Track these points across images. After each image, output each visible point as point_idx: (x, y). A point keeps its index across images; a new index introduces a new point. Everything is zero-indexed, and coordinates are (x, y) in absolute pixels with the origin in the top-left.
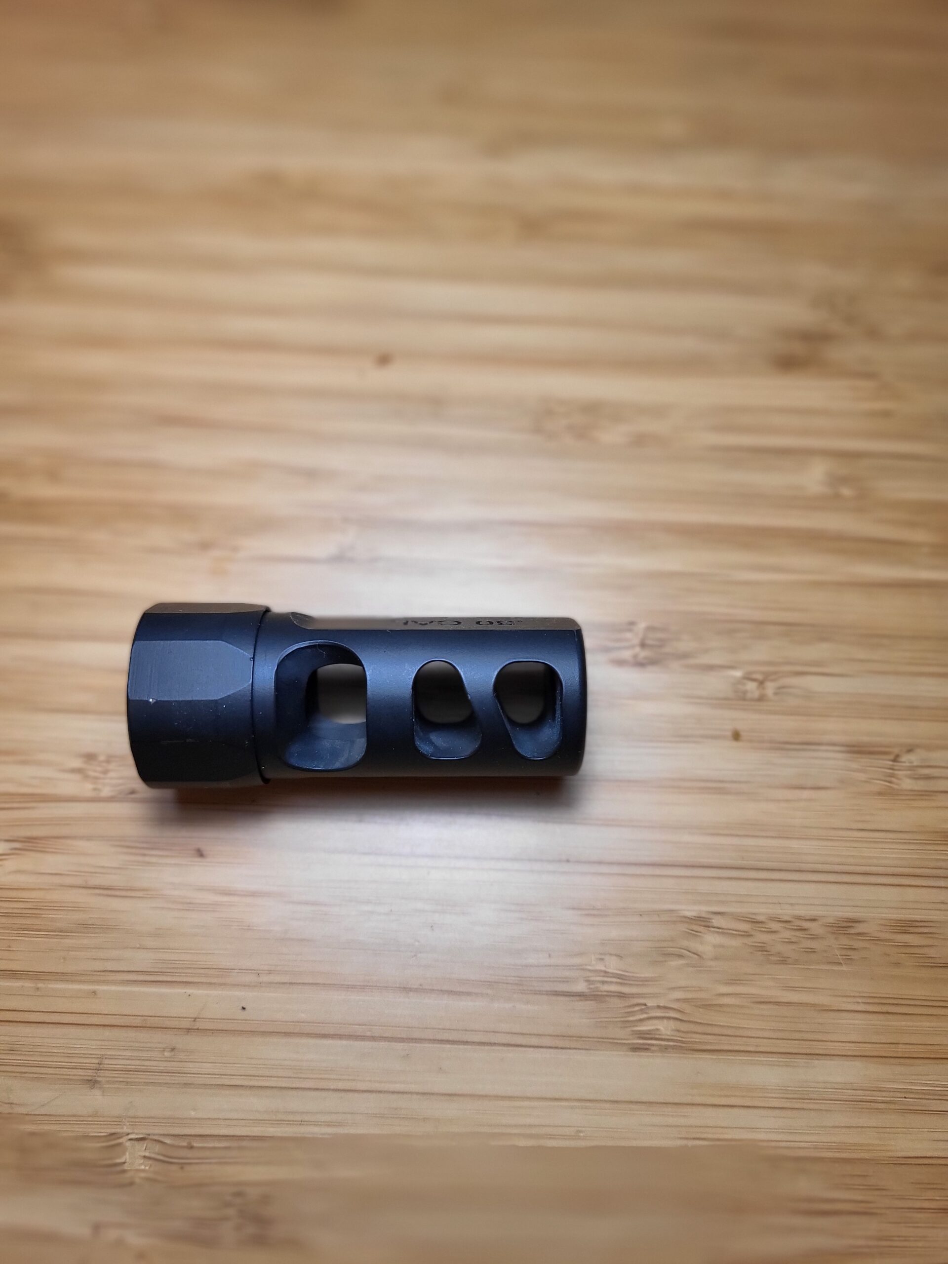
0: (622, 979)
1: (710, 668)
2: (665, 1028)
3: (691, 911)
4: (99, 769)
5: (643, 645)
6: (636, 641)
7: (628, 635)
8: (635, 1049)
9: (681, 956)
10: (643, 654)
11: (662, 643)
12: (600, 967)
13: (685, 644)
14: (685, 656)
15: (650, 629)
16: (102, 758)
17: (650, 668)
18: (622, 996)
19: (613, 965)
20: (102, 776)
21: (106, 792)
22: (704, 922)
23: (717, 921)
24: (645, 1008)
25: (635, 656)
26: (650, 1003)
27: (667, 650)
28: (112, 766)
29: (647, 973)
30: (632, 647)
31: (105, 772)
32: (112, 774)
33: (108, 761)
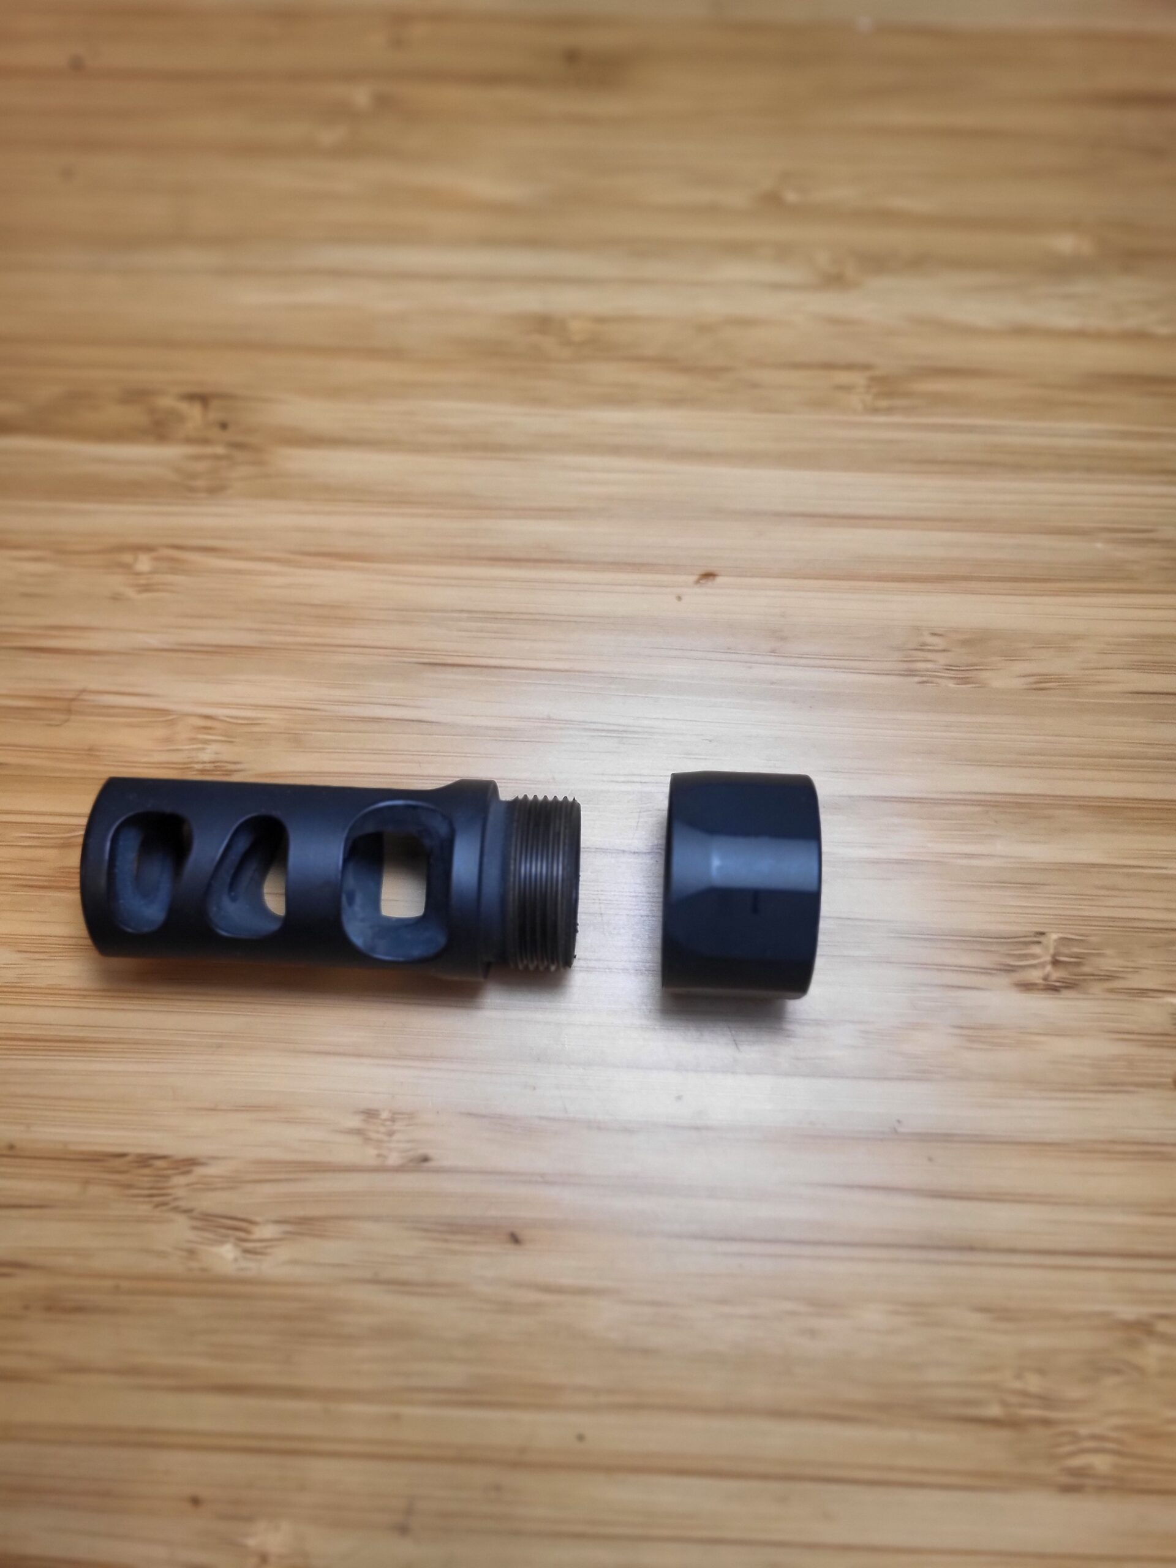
0: (1046, 1400)
1: (1143, 992)
2: (1101, 1463)
3: (1129, 1312)
4: (382, 1129)
5: (1055, 963)
6: (1048, 958)
7: (1036, 950)
8: (1067, 1489)
9: (1117, 1372)
10: (1056, 974)
11: (1080, 960)
12: (1018, 1385)
13: (1109, 962)
14: (1110, 977)
15: (1064, 941)
16: (385, 1115)
17: (1066, 993)
18: (1046, 1423)
19: (1034, 1383)
20: (386, 1138)
21: (394, 1159)
22: (1144, 1329)
23: (1162, 1326)
24: (1076, 1438)
25: (1046, 978)
26: (1083, 1431)
27: (1086, 969)
28: (397, 1126)
29: (1075, 1392)
30: (1043, 965)
31: (391, 1134)
32: (396, 1137)
33: (393, 1120)
